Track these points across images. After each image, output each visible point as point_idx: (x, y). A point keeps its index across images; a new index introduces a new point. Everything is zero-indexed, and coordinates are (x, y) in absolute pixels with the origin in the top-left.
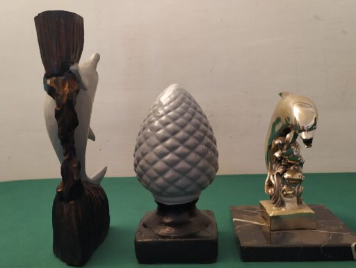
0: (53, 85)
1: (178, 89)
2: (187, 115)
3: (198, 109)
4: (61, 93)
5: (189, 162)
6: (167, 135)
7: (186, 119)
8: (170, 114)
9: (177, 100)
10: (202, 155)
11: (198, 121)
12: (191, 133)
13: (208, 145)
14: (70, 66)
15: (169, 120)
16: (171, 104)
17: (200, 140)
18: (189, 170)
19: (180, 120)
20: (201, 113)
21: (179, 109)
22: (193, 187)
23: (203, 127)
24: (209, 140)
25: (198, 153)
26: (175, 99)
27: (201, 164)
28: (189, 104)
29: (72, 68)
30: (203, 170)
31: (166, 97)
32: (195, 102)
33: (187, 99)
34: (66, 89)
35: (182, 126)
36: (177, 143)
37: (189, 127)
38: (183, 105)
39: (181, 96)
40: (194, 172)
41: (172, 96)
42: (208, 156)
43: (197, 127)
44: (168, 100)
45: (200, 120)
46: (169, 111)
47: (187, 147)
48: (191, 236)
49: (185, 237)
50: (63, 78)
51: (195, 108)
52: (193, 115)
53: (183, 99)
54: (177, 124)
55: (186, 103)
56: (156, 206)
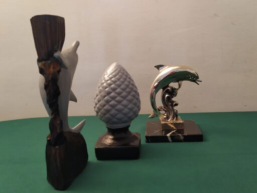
0: (43, 67)
1: (117, 66)
2: (122, 80)
3: (129, 76)
4: (48, 72)
5: (123, 105)
6: (111, 90)
7: (121, 82)
8: (113, 79)
9: (116, 72)
10: (130, 101)
11: (128, 83)
12: (124, 90)
13: (134, 96)
14: (54, 53)
15: (112, 83)
16: (114, 74)
17: (129, 93)
18: (123, 110)
19: (118, 83)
20: (130, 78)
21: (117, 77)
22: (126, 119)
23: (131, 86)
24: (134, 93)
25: (128, 100)
26: (115, 71)
27: (130, 106)
28: (123, 73)
29: (56, 55)
30: (131, 109)
31: (111, 70)
32: (127, 73)
33: (122, 71)
34: (51, 70)
35: (119, 86)
36: (116, 95)
37: (123, 86)
38: (120, 74)
39: (119, 69)
40: (126, 110)
41: (114, 69)
42: (134, 102)
43: (127, 86)
44: (112, 71)
45: (129, 82)
46: (112, 78)
47: (122, 97)
48: (125, 145)
49: (122, 145)
50: (49, 62)
51: (127, 76)
52: (125, 79)
53: (120, 71)
54: (116, 85)
55: (122, 73)
56: (107, 130)
